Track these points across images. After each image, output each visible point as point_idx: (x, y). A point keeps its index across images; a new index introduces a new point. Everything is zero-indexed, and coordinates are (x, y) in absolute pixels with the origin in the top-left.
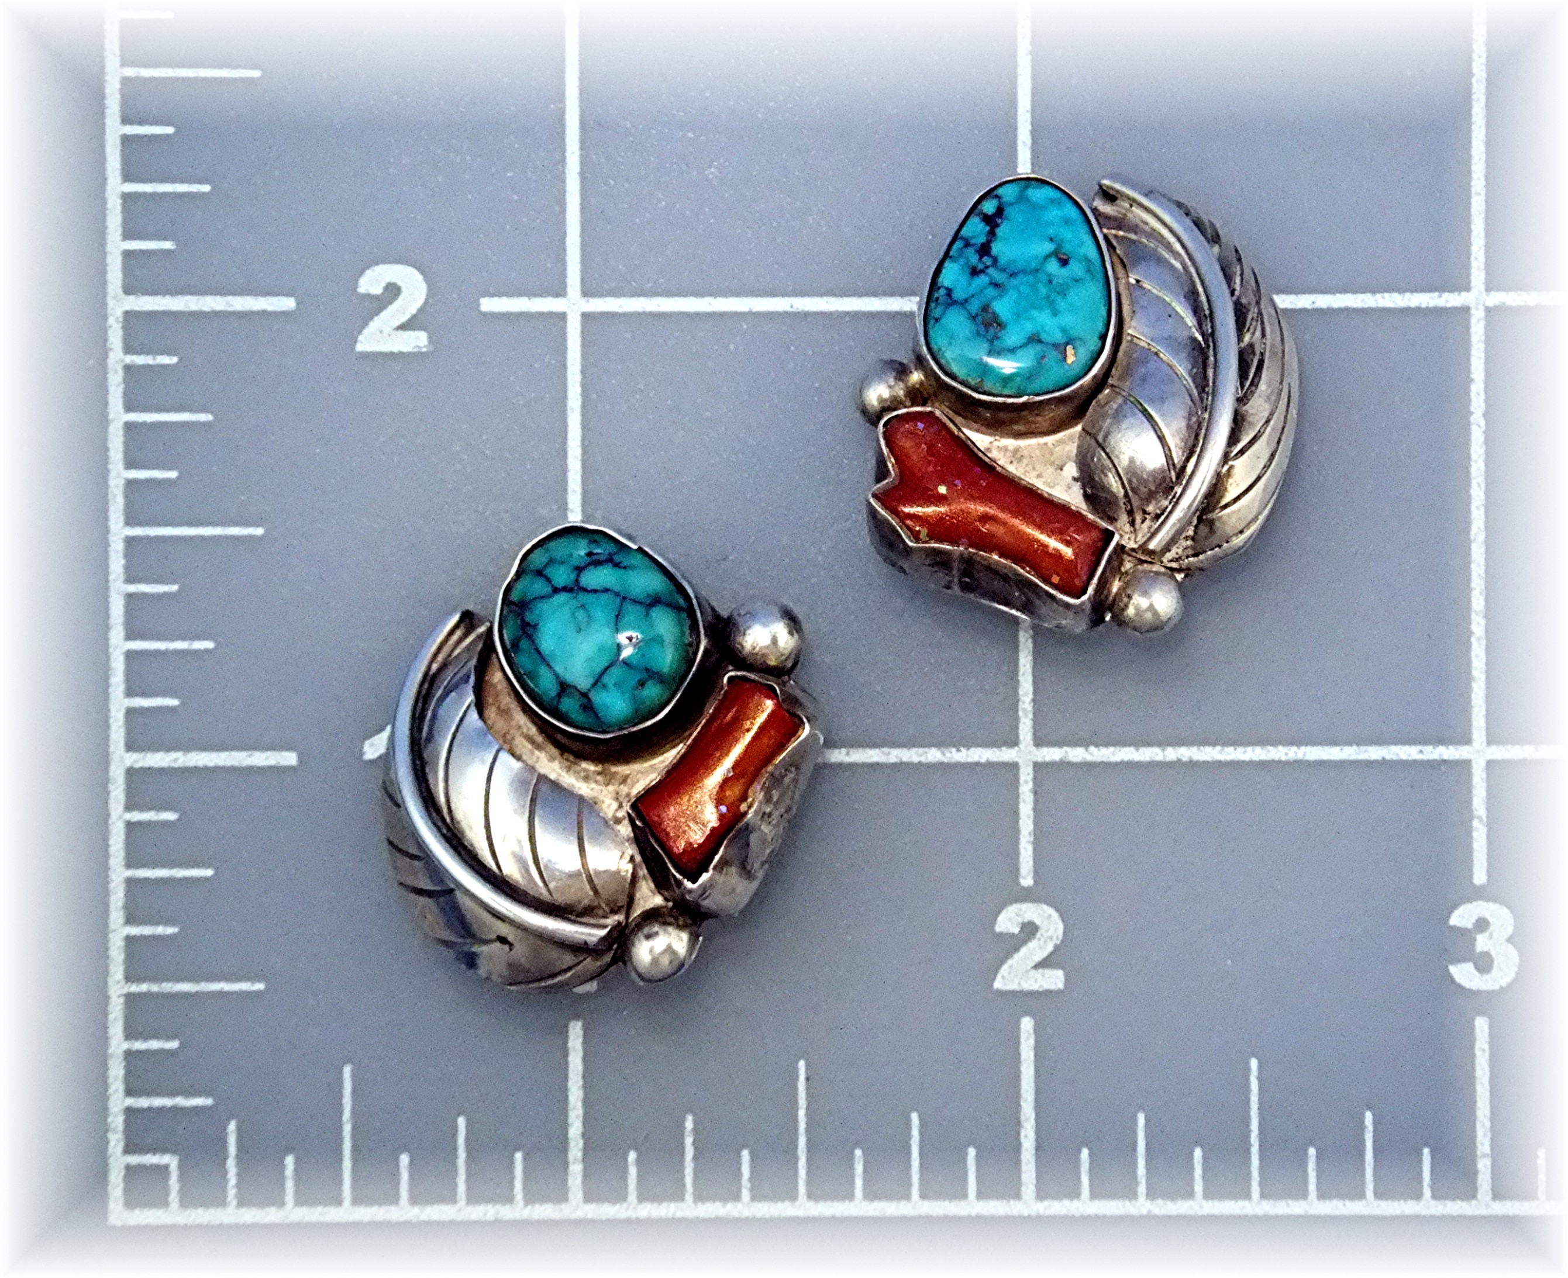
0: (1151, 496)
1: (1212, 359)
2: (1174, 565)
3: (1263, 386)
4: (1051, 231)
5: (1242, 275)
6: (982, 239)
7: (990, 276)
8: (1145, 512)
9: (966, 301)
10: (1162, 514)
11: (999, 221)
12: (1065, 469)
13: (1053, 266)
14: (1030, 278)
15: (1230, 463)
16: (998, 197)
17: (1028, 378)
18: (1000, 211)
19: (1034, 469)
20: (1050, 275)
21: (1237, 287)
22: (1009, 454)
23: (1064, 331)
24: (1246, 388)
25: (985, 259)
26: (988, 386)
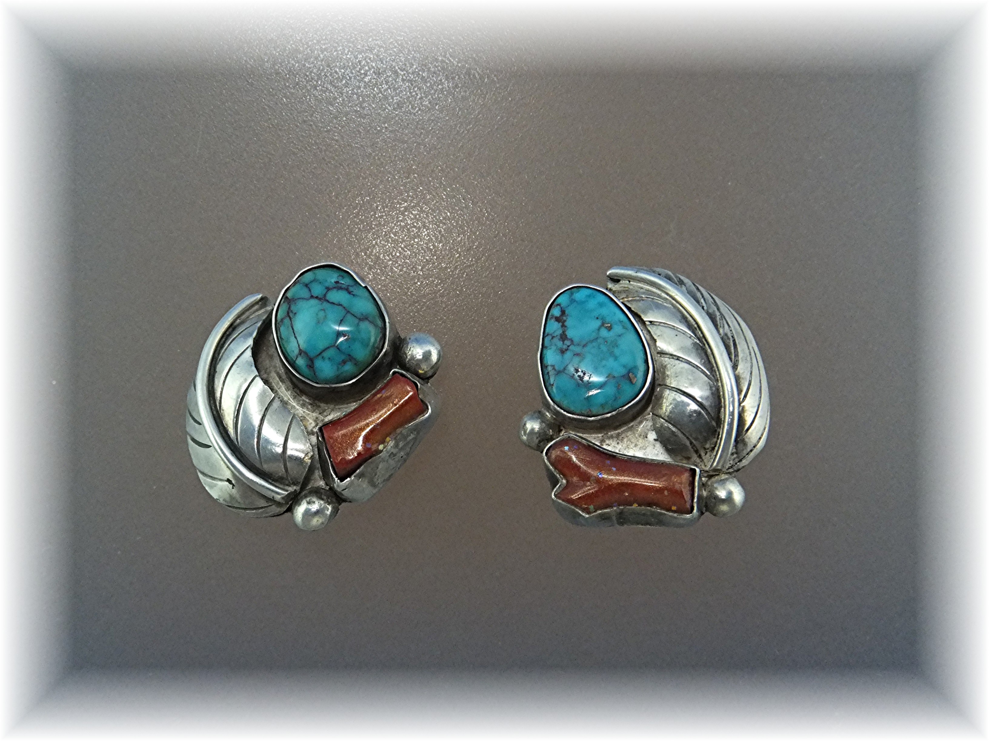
0: (706, 440)
1: (709, 350)
2: (731, 470)
3: (741, 355)
4: (596, 314)
5: (703, 297)
6: (560, 332)
7: (573, 351)
8: (705, 449)
9: (565, 369)
10: (715, 446)
11: (564, 318)
12: (648, 436)
13: (604, 333)
14: (594, 344)
15: (742, 405)
16: (559, 305)
17: (615, 400)
18: (563, 312)
19: (632, 443)
20: (604, 338)
21: (704, 304)
22: (615, 439)
23: (624, 366)
24: (733, 360)
25: (566, 342)
26: (595, 411)
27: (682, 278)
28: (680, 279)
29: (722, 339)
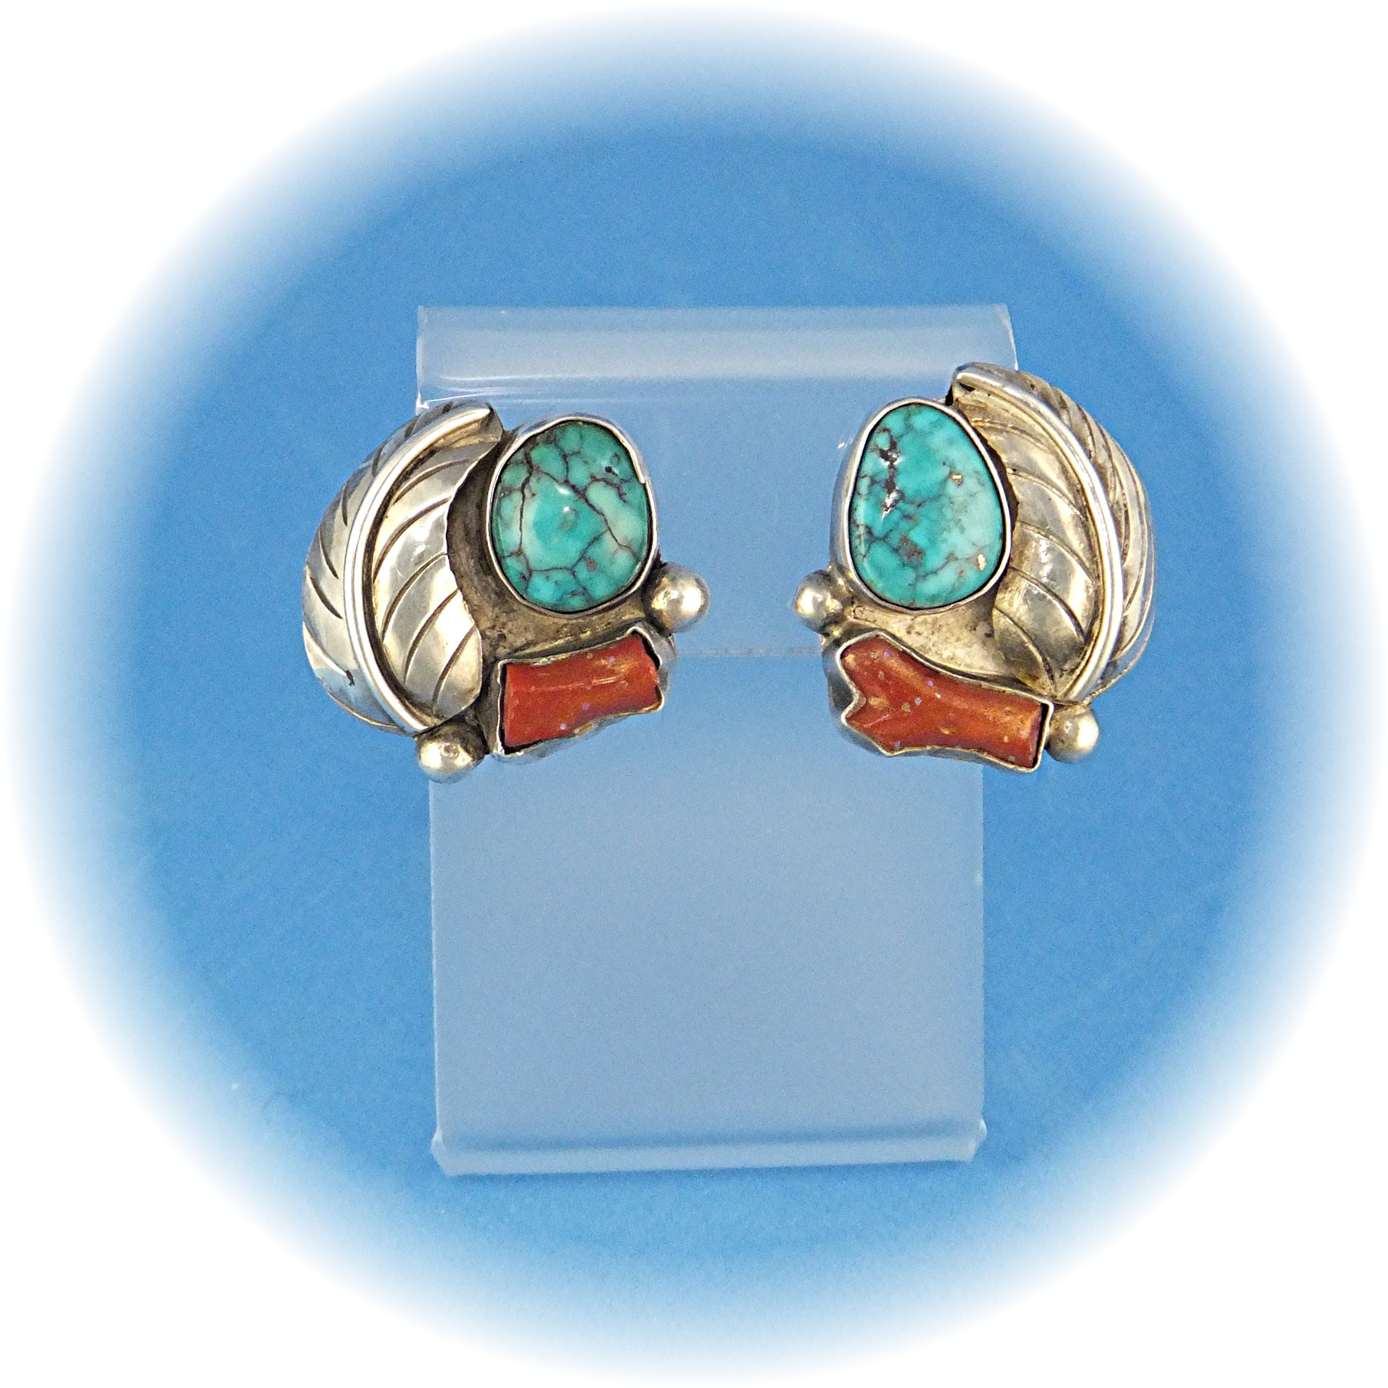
0: (1066, 659)
1: (1092, 529)
3: (1133, 537)
4: (942, 456)
5: (1091, 433)
6: (885, 475)
7: (902, 510)
8: (1061, 668)
9: (886, 536)
10: (1077, 668)
11: (895, 455)
12: (978, 629)
13: (950, 488)
14: (936, 504)
15: (1124, 614)
16: (886, 430)
17: (952, 591)
18: (893, 444)
19: (953, 635)
20: (950, 497)
22: (929, 626)
23: (973, 544)
24: (1122, 545)
25: (893, 494)
26: (920, 603)
27: (1065, 397)
28: (1061, 397)
29: (1111, 508)
